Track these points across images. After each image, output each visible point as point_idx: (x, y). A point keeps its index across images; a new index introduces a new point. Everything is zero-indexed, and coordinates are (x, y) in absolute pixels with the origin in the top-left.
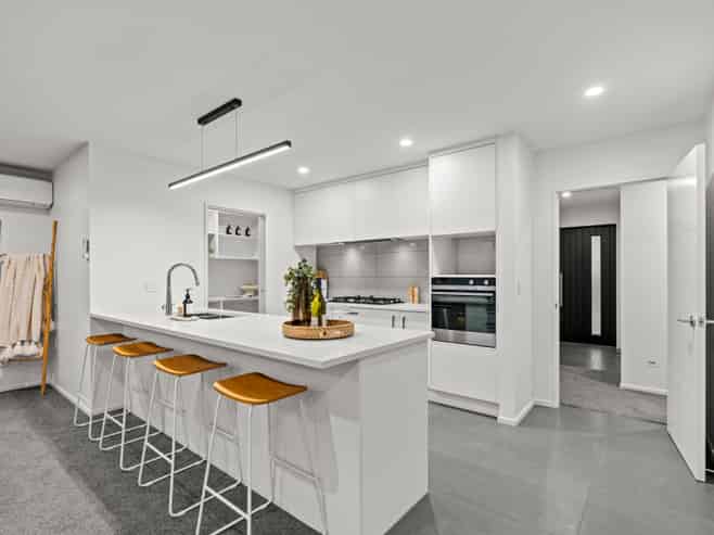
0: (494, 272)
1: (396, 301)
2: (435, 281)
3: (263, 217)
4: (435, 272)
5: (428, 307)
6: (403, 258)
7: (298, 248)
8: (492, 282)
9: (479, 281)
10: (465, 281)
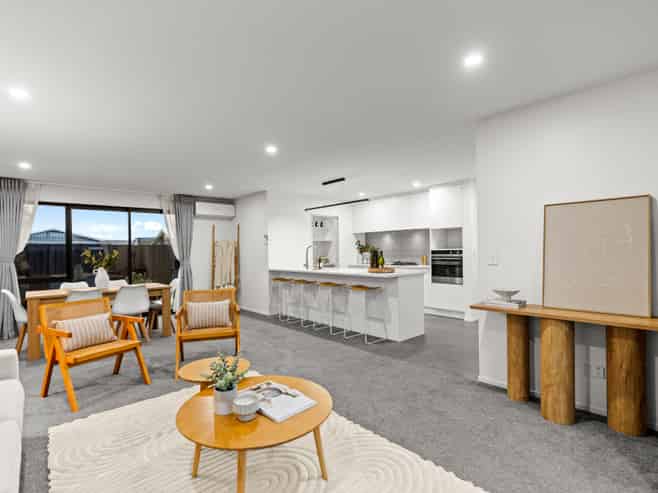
0: (461, 247)
1: (415, 264)
2: (433, 252)
3: (337, 218)
4: (433, 247)
5: (430, 266)
6: (417, 240)
7: (356, 235)
8: (461, 252)
9: (454, 252)
10: (448, 252)
